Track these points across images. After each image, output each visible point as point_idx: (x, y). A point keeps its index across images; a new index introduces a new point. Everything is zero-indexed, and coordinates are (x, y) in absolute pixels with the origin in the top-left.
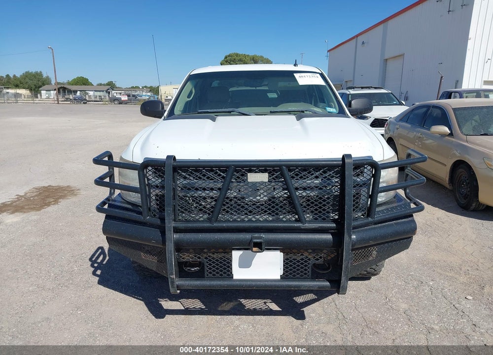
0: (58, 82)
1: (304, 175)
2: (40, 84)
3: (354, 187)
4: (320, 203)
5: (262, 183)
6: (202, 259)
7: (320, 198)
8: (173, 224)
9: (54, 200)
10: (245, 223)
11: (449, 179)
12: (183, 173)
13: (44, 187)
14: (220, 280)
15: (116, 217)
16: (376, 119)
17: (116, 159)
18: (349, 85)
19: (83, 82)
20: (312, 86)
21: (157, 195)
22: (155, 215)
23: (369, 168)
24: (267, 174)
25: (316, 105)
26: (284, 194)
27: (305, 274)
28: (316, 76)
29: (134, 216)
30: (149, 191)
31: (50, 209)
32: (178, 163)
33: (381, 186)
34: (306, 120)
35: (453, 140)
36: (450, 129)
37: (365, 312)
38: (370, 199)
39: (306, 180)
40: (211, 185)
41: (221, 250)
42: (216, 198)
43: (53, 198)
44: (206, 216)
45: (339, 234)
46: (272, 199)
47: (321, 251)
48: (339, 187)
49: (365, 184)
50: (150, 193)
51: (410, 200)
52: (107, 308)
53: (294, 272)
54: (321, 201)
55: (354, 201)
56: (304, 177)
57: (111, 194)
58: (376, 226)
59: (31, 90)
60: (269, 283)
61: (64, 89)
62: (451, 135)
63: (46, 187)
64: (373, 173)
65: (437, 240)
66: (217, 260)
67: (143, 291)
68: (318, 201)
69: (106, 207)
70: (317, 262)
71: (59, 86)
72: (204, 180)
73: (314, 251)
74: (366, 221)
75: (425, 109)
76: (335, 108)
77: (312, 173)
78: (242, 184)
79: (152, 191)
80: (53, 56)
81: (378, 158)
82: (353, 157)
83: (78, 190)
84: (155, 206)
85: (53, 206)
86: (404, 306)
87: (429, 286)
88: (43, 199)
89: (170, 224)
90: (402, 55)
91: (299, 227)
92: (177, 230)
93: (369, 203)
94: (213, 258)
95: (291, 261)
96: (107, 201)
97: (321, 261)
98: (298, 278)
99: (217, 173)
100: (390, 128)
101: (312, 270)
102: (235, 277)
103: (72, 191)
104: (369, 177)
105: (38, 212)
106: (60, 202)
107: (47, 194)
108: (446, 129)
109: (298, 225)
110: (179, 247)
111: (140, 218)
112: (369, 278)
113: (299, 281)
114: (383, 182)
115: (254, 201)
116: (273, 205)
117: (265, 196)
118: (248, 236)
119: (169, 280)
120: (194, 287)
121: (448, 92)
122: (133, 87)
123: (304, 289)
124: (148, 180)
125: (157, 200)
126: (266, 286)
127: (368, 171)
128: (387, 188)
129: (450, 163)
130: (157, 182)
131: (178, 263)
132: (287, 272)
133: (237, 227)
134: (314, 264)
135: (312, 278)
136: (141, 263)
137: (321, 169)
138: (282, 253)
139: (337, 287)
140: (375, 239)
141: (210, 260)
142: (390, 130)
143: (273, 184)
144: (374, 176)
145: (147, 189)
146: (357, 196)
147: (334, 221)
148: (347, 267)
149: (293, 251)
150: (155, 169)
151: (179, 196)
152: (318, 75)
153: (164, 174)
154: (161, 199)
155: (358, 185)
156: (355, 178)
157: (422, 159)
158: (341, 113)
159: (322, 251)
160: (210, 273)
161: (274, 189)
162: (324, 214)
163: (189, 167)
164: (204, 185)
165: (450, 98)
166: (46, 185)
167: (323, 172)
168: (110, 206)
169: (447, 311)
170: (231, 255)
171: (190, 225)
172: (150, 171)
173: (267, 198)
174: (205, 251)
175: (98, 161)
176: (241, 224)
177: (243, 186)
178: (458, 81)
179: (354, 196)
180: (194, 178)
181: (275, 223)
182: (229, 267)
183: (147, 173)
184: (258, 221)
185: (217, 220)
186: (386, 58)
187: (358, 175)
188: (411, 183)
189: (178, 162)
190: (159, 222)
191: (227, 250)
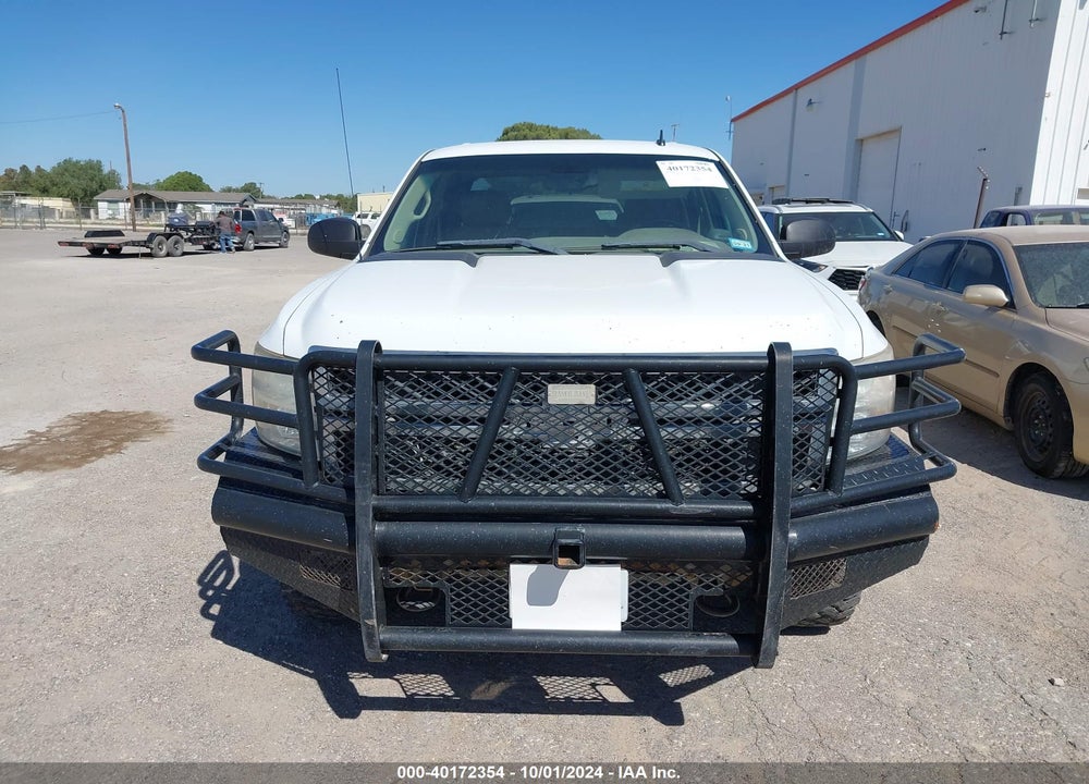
0: (137, 182)
1: (678, 390)
2: (95, 186)
3: (796, 419)
4: (716, 456)
5: (581, 408)
6: (441, 583)
7: (717, 445)
8: (373, 501)
9: (111, 443)
10: (542, 499)
11: (1005, 405)
12: (398, 383)
13: (91, 414)
14: (481, 633)
15: (243, 482)
16: (838, 271)
17: (247, 349)
18: (779, 195)
19: (191, 183)
20: (697, 189)
21: (337, 433)
22: (331, 480)
23: (830, 374)
24: (593, 387)
25: (706, 233)
26: (631, 433)
27: (680, 620)
28: (706, 167)
29: (285, 480)
30: (320, 422)
31: (102, 464)
32: (387, 359)
33: (858, 416)
34: (683, 265)
35: (1016, 317)
36: (1008, 292)
37: (816, 710)
38: (830, 449)
39: (682, 402)
40: (463, 412)
41: (483, 563)
42: (474, 442)
43: (112, 440)
44: (451, 483)
45: (759, 528)
46: (604, 447)
47: (717, 566)
48: (760, 418)
49: (821, 414)
50: (321, 428)
51: (923, 452)
52: (221, 694)
53: (654, 615)
54: (718, 450)
55: (795, 451)
56: (680, 395)
57: (235, 429)
58: (844, 510)
59: (74, 200)
60: (596, 640)
61: (148, 198)
62: (1011, 306)
63: (96, 415)
64: (840, 387)
65: (979, 544)
66: (475, 586)
67: (306, 653)
68: (710, 450)
69: (221, 458)
70: (707, 592)
71: (137, 193)
72: (447, 399)
73: (700, 566)
74: (822, 498)
75: (951, 248)
76: (750, 239)
77: (698, 385)
78: (534, 410)
79: (325, 423)
80: (125, 125)
81: (850, 353)
82: (793, 349)
83: (169, 421)
84: (333, 459)
85: (108, 457)
86: (906, 697)
87: (962, 651)
88: (89, 442)
89: (366, 501)
90: (897, 131)
91: (667, 509)
92: (381, 515)
93: (829, 457)
94: (466, 581)
95: (646, 590)
96: (225, 447)
97: (716, 591)
98: (662, 629)
99: (476, 382)
100: (871, 291)
101: (695, 608)
102: (516, 625)
103: (154, 423)
104: (829, 397)
105: (74, 471)
106: (126, 448)
107: (98, 429)
108: (999, 294)
109: (664, 506)
110: (387, 555)
111: (300, 485)
112: (824, 630)
113: (664, 636)
114: (861, 410)
115: (562, 449)
116: (605, 458)
117: (589, 438)
118: (547, 530)
119: (363, 629)
120: (422, 647)
121: (1000, 212)
122: (299, 197)
123: (676, 654)
124: (318, 396)
125: (338, 445)
126: (586, 647)
127: (827, 382)
128: (872, 423)
129: (1007, 371)
130: (337, 403)
131: (385, 589)
132: (637, 614)
133: (521, 508)
134: (700, 599)
135: (694, 630)
136: (300, 589)
137: (719, 377)
138: (626, 572)
139: (753, 652)
140: (843, 540)
141: (458, 586)
142: (869, 296)
143: (606, 410)
144: (840, 394)
145: (315, 419)
146: (802, 442)
147: (748, 497)
148: (776, 605)
149: (651, 566)
150: (335, 372)
151: (388, 436)
152: (712, 165)
153: (353, 384)
154: (346, 441)
155: (802, 416)
156: (797, 399)
157: (952, 358)
158: (764, 251)
159: (718, 569)
160: (459, 615)
161: (609, 421)
162: (725, 481)
163: (411, 368)
164: (445, 411)
165: (1004, 223)
166: (97, 410)
167: (722, 383)
168: (231, 456)
169: (1005, 709)
170: (508, 573)
171: (413, 503)
172: (321, 375)
173: (592, 443)
174: (448, 563)
175: (203, 352)
176: (530, 503)
177: (536, 414)
178: (1020, 189)
179: (795, 441)
180: (423, 394)
181: (609, 501)
182: (501, 601)
183: (314, 380)
184: (570, 495)
185: (474, 494)
186: (860, 137)
187: (805, 392)
188: (926, 413)
189: (386, 355)
190: (341, 495)
191: (498, 563)
